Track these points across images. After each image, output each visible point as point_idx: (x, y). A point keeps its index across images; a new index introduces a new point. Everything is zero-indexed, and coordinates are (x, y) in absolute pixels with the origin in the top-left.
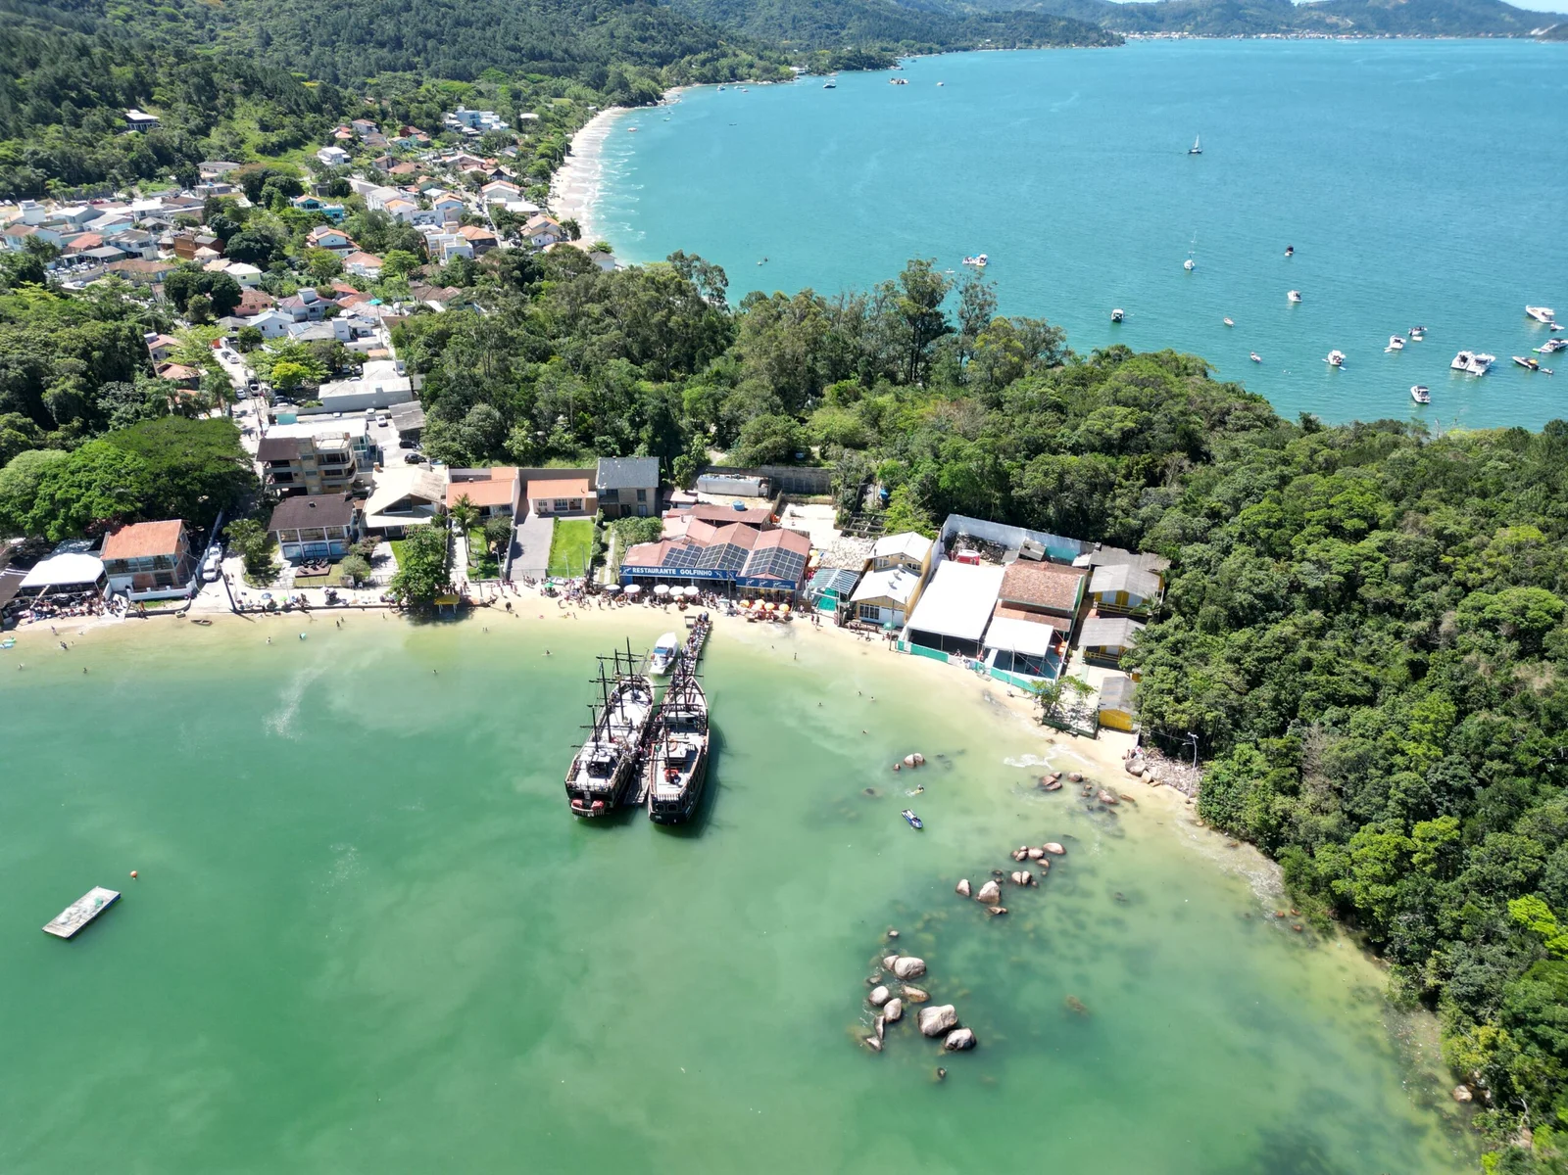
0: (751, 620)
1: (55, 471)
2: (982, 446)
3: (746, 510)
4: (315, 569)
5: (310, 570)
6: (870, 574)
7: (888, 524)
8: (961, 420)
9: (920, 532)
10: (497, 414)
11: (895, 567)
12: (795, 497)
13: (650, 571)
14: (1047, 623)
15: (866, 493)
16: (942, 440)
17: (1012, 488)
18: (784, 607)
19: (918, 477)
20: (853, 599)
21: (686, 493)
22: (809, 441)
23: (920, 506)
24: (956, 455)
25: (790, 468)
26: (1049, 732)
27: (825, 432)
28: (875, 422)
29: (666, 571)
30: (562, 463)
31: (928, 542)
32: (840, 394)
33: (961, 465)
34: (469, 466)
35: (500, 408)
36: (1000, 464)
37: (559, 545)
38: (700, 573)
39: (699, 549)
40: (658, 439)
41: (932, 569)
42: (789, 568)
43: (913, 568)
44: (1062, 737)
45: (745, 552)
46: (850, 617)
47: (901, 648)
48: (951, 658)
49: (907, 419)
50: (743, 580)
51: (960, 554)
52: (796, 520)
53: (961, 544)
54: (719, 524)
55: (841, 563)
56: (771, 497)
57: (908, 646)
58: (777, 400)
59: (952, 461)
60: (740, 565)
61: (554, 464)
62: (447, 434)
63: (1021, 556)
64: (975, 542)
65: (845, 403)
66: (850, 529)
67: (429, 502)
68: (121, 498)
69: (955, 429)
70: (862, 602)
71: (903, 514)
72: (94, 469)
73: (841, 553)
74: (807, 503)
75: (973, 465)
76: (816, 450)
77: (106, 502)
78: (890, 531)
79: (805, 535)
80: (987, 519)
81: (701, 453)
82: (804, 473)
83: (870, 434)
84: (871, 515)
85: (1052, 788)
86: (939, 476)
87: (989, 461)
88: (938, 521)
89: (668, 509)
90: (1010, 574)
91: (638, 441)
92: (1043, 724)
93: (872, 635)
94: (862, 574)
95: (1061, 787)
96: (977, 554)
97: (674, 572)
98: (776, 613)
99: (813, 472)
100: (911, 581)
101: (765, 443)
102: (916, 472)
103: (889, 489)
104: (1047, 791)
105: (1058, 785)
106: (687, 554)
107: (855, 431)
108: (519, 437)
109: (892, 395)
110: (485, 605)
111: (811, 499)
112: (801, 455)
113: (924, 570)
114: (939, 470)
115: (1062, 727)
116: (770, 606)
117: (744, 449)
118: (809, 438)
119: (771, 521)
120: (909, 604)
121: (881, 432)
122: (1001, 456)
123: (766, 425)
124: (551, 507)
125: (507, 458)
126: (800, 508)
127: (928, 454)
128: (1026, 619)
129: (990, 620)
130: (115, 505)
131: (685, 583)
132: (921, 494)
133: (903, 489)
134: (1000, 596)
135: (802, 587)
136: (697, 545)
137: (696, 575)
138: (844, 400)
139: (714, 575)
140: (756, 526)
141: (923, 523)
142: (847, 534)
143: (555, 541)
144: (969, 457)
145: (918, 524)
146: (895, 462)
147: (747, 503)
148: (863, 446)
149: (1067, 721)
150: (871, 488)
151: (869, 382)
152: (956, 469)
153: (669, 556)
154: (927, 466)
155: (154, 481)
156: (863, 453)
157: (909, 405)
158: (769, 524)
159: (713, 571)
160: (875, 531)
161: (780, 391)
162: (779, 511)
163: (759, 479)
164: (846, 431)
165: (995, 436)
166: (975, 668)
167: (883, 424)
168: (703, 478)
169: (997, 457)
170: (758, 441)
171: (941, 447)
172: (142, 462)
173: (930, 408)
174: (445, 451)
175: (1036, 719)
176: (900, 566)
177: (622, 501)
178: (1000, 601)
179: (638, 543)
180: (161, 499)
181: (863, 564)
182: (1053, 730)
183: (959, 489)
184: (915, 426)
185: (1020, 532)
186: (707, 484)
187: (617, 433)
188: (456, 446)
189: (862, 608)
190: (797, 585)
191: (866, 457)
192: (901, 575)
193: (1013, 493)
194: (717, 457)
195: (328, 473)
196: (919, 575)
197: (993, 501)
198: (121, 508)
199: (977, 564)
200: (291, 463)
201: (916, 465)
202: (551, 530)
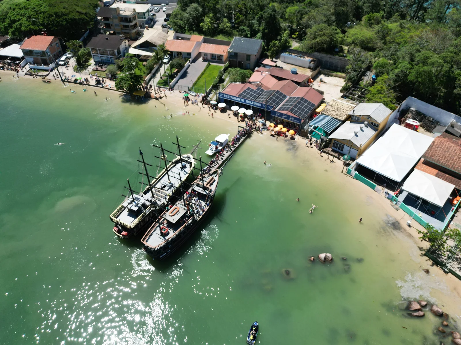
0: (272, 135)
1: (15, 7)
2: (444, 58)
3: (297, 74)
4: (102, 68)
5: (99, 68)
6: (348, 123)
7: (369, 96)
8: (435, 42)
9: (386, 104)
10: (201, 9)
11: (362, 122)
12: (326, 71)
13: (232, 98)
14: (451, 182)
15: (365, 76)
16: (418, 51)
17: (455, 88)
18: (292, 132)
19: (396, 71)
20: (331, 136)
21: (272, 61)
22: (342, 42)
23: (393, 88)
24: (424, 62)
25: (329, 56)
26: (427, 263)
27: (353, 38)
28: (383, 38)
29: (239, 99)
30: (223, 37)
31: (388, 111)
32: (369, 20)
33: (426, 68)
34: (184, 33)
35: (203, 6)
36: (453, 72)
37: (204, 76)
38: (255, 104)
39: (262, 91)
40: (266, 31)
41: (387, 127)
42: (303, 110)
43: (373, 125)
44: (436, 270)
45: (285, 97)
46: (326, 146)
47: (349, 172)
48: (379, 188)
49: (403, 38)
50: (275, 113)
51: (407, 121)
52: (322, 84)
53: (410, 115)
54: (280, 79)
55: (333, 113)
56: (313, 69)
57: (354, 173)
58: (333, 18)
59: (421, 65)
60: (278, 104)
61: (220, 38)
62: (179, 17)
63: (447, 131)
64: (420, 116)
65: (371, 25)
66: (347, 94)
67: (155, 46)
68: (34, 23)
69: (429, 46)
70: (335, 140)
71: (379, 92)
72: (28, 8)
73: (336, 107)
74: (332, 76)
75: (434, 70)
76: (346, 48)
77: (27, 23)
78: (369, 101)
79: (322, 93)
80: (432, 104)
81: (286, 41)
82: (336, 59)
83: (379, 44)
84: (363, 88)
85: (416, 314)
86: (410, 72)
87: (446, 68)
88: (399, 100)
89: (259, 67)
90: (436, 143)
91: (259, 31)
92: (425, 255)
93: (335, 160)
94: (343, 122)
95: (423, 316)
96: (418, 124)
97: (243, 100)
98: (287, 133)
99: (340, 59)
100: (370, 133)
101: (317, 40)
102: (396, 68)
103: (377, 75)
104: (411, 316)
105: (421, 313)
106: (255, 92)
107: (370, 40)
108: (207, 22)
109: (398, 24)
110: (156, 99)
111: (335, 74)
112: (337, 50)
113: (380, 128)
114: (411, 69)
115: (437, 262)
116: (284, 130)
117: (308, 42)
118: (343, 40)
119: (308, 82)
120: (362, 147)
121: (385, 43)
122: (455, 67)
123: (321, 30)
124: (209, 57)
125: (200, 31)
126: (326, 77)
127: (407, 59)
128: (437, 175)
129: (412, 170)
130: (30, 26)
131: (247, 107)
132: (396, 81)
133: (385, 77)
134: (423, 156)
135: (305, 123)
136: (263, 88)
137: (253, 105)
138: (370, 24)
139: (262, 106)
140: (298, 83)
141: (389, 99)
142: (343, 97)
143: (203, 74)
144: (433, 64)
145: (385, 99)
146: (386, 61)
147: (300, 71)
148: (372, 49)
149: (444, 259)
150: (368, 73)
151: (389, 17)
152: (421, 69)
153: (245, 92)
154: (404, 65)
155: (49, 17)
156: (371, 53)
157: (406, 31)
158: (306, 83)
159: (262, 104)
160: (361, 99)
161: (337, 14)
162: (315, 78)
163: (311, 59)
164: (365, 39)
165: (455, 53)
166: (391, 199)
167: (388, 38)
168: (284, 54)
169: (452, 67)
170: (315, 38)
171: (417, 55)
172: (47, 9)
173: (418, 33)
174: (176, 24)
175: (421, 249)
176: (366, 123)
177: (239, 59)
178: (423, 159)
179: (235, 82)
180: (51, 26)
181: (345, 117)
182: (430, 262)
183: (419, 82)
184: (406, 42)
185: (451, 115)
186: (284, 57)
187: (251, 26)
188: (181, 23)
189: (334, 144)
190: (302, 121)
191: (371, 55)
192: (365, 129)
193: (455, 91)
194: (295, 45)
195: (124, 26)
196: (376, 130)
197: (439, 93)
198: (32, 27)
199: (416, 130)
200: (109, 19)
201: (397, 64)
202: (204, 67)
